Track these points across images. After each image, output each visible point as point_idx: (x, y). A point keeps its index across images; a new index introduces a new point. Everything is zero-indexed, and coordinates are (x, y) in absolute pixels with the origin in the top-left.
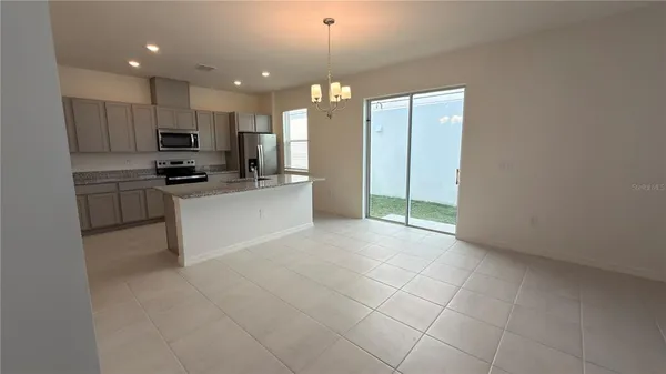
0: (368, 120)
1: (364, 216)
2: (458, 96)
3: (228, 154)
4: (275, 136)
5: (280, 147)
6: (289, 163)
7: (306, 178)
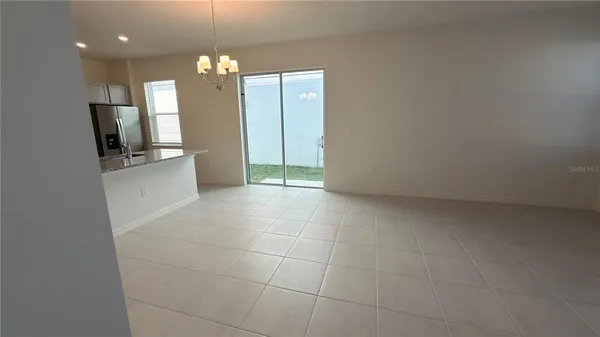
0: (243, 94)
1: (246, 182)
2: (318, 76)
4: (136, 108)
5: (144, 121)
6: (157, 137)
7: (180, 152)
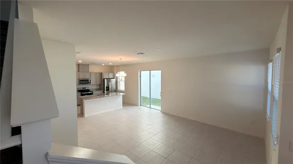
1: (139, 105)
3: (100, 85)
4: (115, 79)
5: (117, 83)
6: (119, 87)
